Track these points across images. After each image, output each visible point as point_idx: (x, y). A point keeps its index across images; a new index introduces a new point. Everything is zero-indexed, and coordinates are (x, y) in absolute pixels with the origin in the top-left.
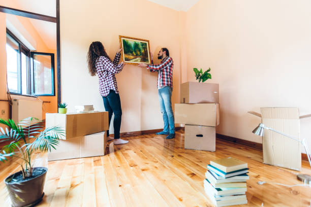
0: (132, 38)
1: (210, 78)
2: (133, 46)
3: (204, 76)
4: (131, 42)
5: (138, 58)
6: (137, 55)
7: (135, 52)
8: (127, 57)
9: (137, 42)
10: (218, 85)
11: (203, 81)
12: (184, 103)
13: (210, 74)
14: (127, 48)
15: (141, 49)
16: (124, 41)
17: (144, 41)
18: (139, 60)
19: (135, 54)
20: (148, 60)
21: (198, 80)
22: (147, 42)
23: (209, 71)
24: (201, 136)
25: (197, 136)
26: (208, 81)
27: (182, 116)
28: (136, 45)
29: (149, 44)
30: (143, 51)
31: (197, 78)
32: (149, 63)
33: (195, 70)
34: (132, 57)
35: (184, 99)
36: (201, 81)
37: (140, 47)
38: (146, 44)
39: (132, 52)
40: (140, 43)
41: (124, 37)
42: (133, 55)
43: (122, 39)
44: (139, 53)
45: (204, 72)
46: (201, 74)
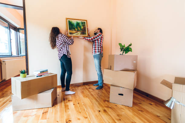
0: (75, 19)
1: (131, 51)
2: (75, 24)
3: (126, 50)
4: (74, 22)
5: (78, 32)
6: (78, 30)
7: (77, 28)
8: (71, 31)
9: (78, 22)
10: (137, 56)
11: (126, 53)
12: (110, 69)
13: (131, 48)
14: (71, 26)
15: (81, 26)
16: (69, 21)
17: (84, 20)
18: (80, 34)
19: (77, 30)
20: (86, 33)
21: (122, 52)
22: (86, 22)
23: (130, 45)
24: (122, 95)
25: (119, 94)
26: (129, 53)
27: (108, 78)
28: (78, 24)
29: (87, 23)
30: (82, 27)
31: (121, 50)
32: (87, 35)
33: (120, 44)
34: (74, 32)
35: (111, 66)
36: (124, 53)
37: (81, 25)
38: (85, 22)
39: (74, 29)
40: (80, 22)
41: (69, 19)
42: (75, 30)
43: (68, 20)
44: (79, 29)
45: (126, 46)
46: (124, 48)
